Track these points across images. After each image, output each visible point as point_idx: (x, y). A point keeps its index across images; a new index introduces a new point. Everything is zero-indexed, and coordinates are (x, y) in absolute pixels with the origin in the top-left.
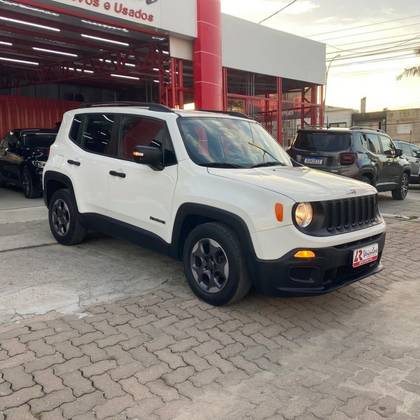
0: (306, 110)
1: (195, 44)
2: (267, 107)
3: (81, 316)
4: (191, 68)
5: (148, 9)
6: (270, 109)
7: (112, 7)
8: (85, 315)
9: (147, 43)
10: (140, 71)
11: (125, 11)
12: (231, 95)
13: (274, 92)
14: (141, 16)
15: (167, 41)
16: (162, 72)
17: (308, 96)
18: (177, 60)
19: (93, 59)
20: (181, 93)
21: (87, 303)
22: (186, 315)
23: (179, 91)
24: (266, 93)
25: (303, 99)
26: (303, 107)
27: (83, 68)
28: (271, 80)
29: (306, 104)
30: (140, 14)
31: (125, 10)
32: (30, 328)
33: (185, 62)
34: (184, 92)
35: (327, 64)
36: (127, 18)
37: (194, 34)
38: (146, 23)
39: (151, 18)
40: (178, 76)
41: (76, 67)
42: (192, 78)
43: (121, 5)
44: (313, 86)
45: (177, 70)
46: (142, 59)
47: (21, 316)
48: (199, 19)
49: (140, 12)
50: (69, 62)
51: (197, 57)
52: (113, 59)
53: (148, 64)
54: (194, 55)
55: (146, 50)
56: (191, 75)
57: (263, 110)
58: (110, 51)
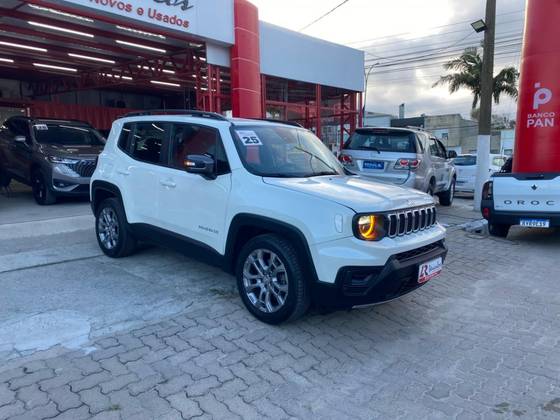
0: (345, 117)
1: (232, 50)
2: (307, 113)
3: (89, 350)
4: (229, 75)
5: (182, 15)
6: (311, 116)
7: (146, 12)
8: (94, 349)
9: (184, 50)
10: (180, 78)
11: (159, 17)
12: (269, 102)
13: (314, 99)
14: (176, 22)
15: (204, 48)
16: (199, 79)
17: (347, 104)
18: (215, 67)
19: (131, 66)
20: (218, 100)
21: (99, 333)
22: (208, 347)
23: (216, 98)
24: (306, 100)
25: (343, 106)
26: (342, 114)
27: (122, 74)
28: (310, 87)
29: (345, 111)
30: (175, 20)
31: (160, 15)
32: (25, 369)
33: (222, 68)
34: (221, 99)
35: (367, 71)
36: (161, 23)
37: (231, 40)
38: (181, 29)
39: (186, 24)
40: (215, 82)
41: (114, 73)
42: (229, 85)
43: (155, 11)
44: (352, 93)
45: (214, 76)
46: (178, 65)
47: (19, 352)
48: (236, 25)
49: (174, 18)
50: (106, 68)
51: (235, 64)
52: (150, 65)
53: (186, 71)
54: (231, 61)
55: (183, 56)
56: (228, 82)
57: (304, 116)
58: (148, 58)
